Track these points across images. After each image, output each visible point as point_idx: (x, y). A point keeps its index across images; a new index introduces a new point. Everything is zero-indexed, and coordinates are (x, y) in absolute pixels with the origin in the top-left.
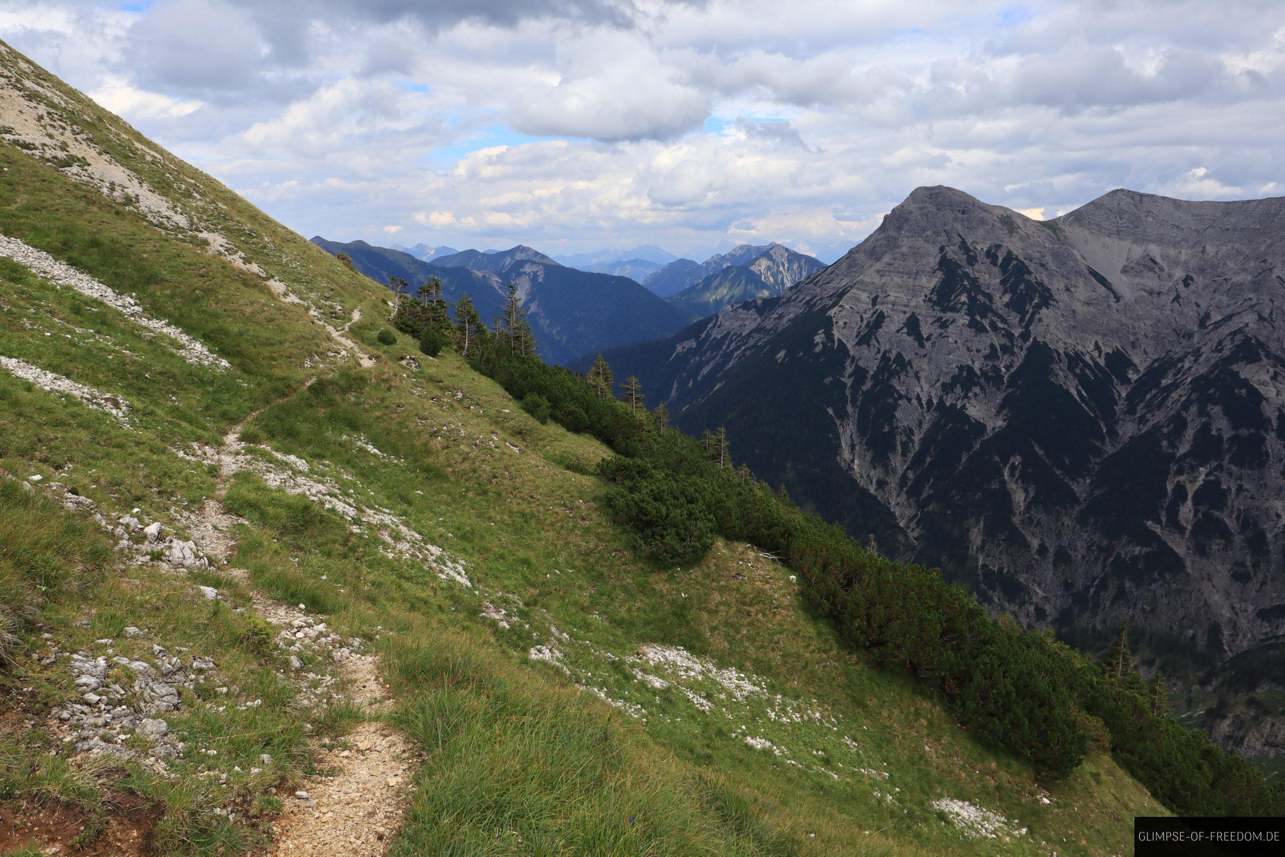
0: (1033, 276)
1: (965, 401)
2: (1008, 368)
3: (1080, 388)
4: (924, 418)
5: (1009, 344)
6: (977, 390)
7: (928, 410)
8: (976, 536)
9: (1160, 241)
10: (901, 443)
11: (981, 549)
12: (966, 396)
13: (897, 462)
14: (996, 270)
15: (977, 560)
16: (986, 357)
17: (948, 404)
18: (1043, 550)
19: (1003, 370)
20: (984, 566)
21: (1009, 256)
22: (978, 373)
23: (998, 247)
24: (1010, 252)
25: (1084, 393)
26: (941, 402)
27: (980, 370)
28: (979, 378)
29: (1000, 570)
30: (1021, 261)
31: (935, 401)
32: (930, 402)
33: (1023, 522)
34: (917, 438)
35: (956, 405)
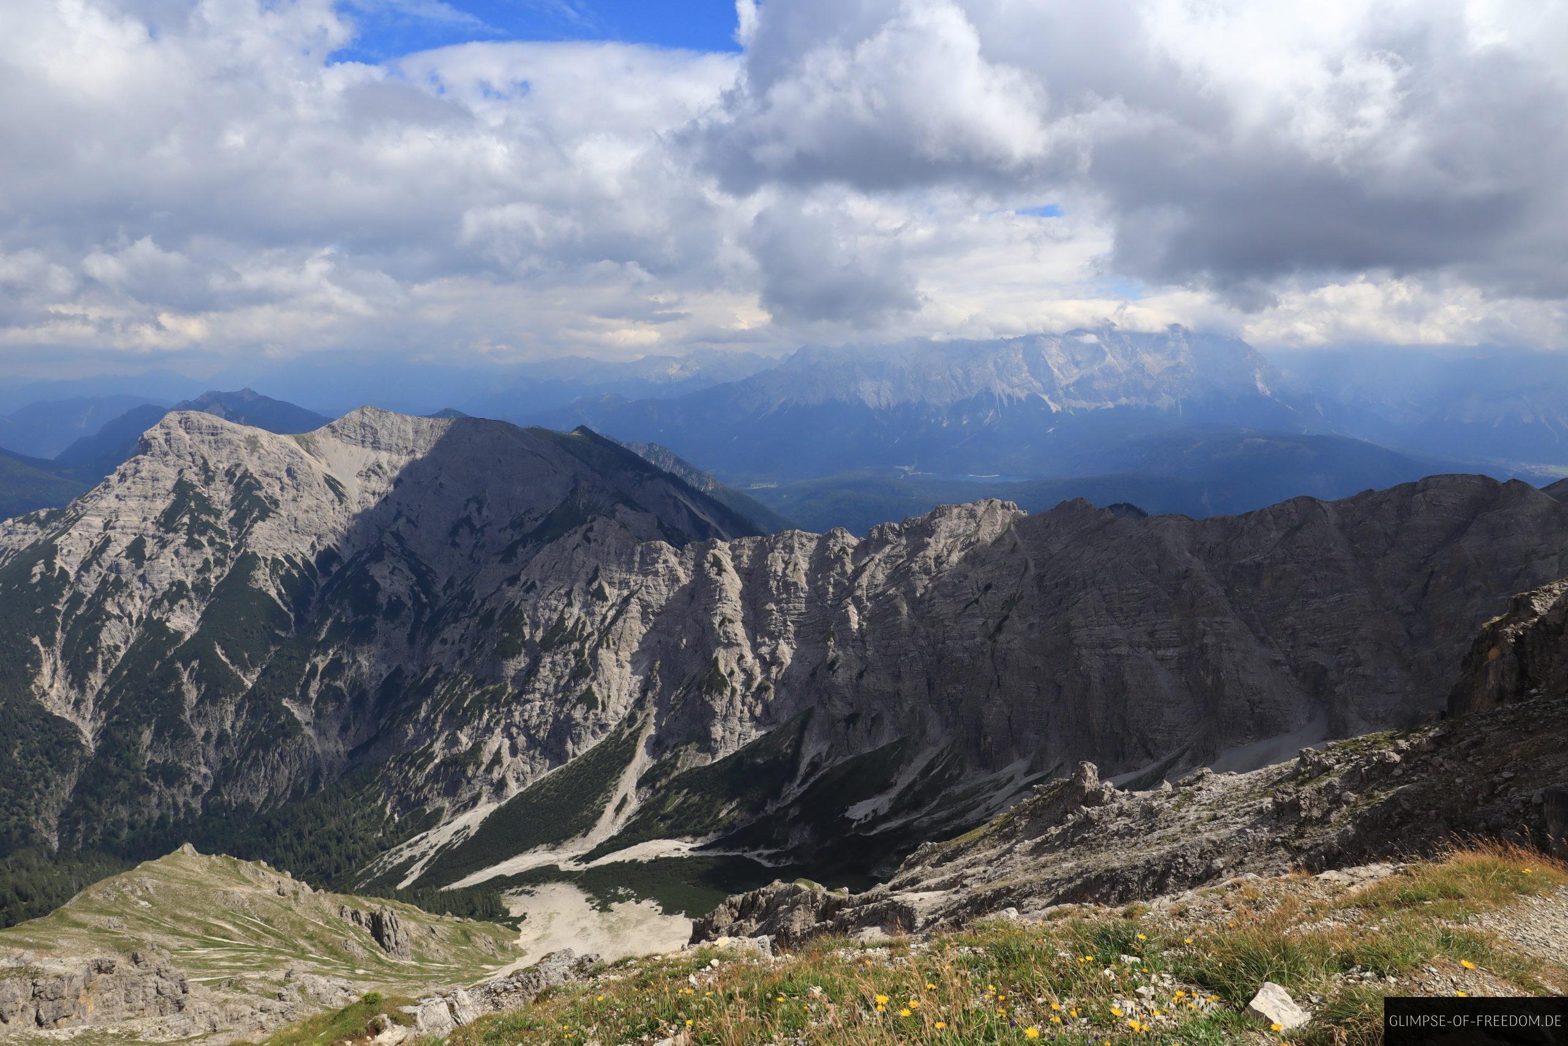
0: (264, 490)
1: (170, 614)
2: (217, 578)
3: (281, 587)
4: (132, 633)
5: (222, 557)
6: (184, 602)
7: (137, 626)
8: (147, 736)
9: (389, 449)
10: (103, 661)
11: (150, 747)
12: (171, 610)
13: (97, 680)
14: (231, 487)
15: (144, 758)
16: (199, 571)
17: (155, 618)
18: (207, 736)
19: (213, 580)
20: (151, 761)
21: (246, 474)
22: (190, 586)
23: (238, 465)
24: (247, 470)
25: (283, 591)
26: (149, 615)
27: (193, 583)
28: (188, 591)
29: (166, 761)
30: (255, 479)
31: (144, 617)
32: (140, 618)
33: (192, 717)
34: (121, 654)
35: (162, 618)
